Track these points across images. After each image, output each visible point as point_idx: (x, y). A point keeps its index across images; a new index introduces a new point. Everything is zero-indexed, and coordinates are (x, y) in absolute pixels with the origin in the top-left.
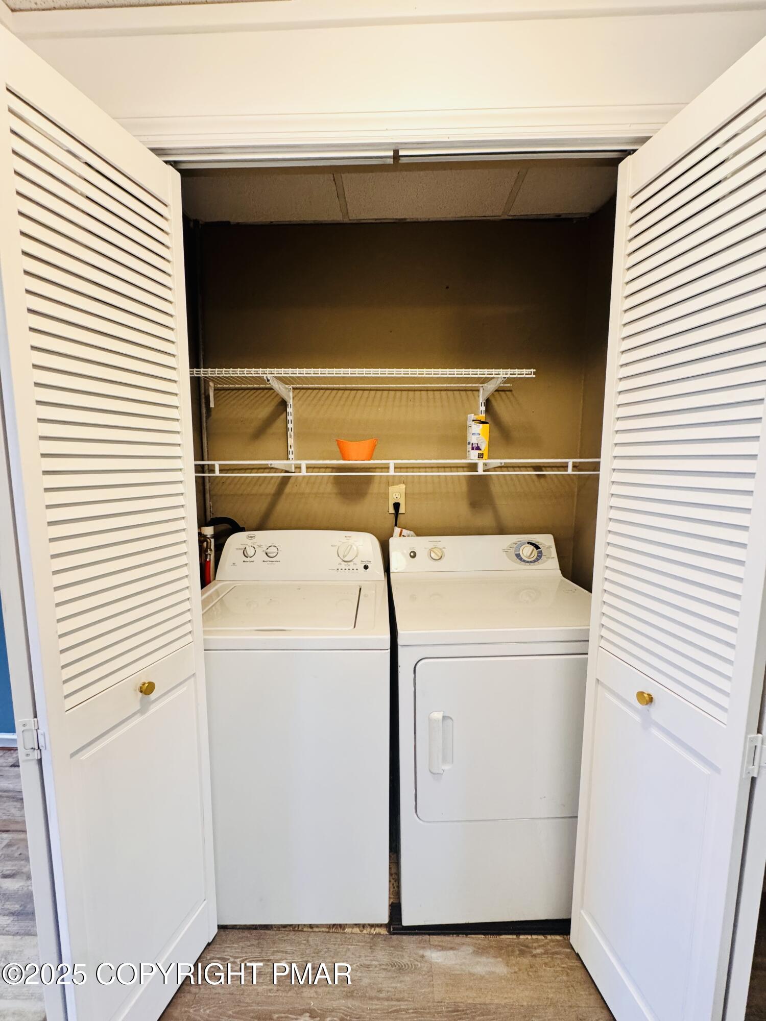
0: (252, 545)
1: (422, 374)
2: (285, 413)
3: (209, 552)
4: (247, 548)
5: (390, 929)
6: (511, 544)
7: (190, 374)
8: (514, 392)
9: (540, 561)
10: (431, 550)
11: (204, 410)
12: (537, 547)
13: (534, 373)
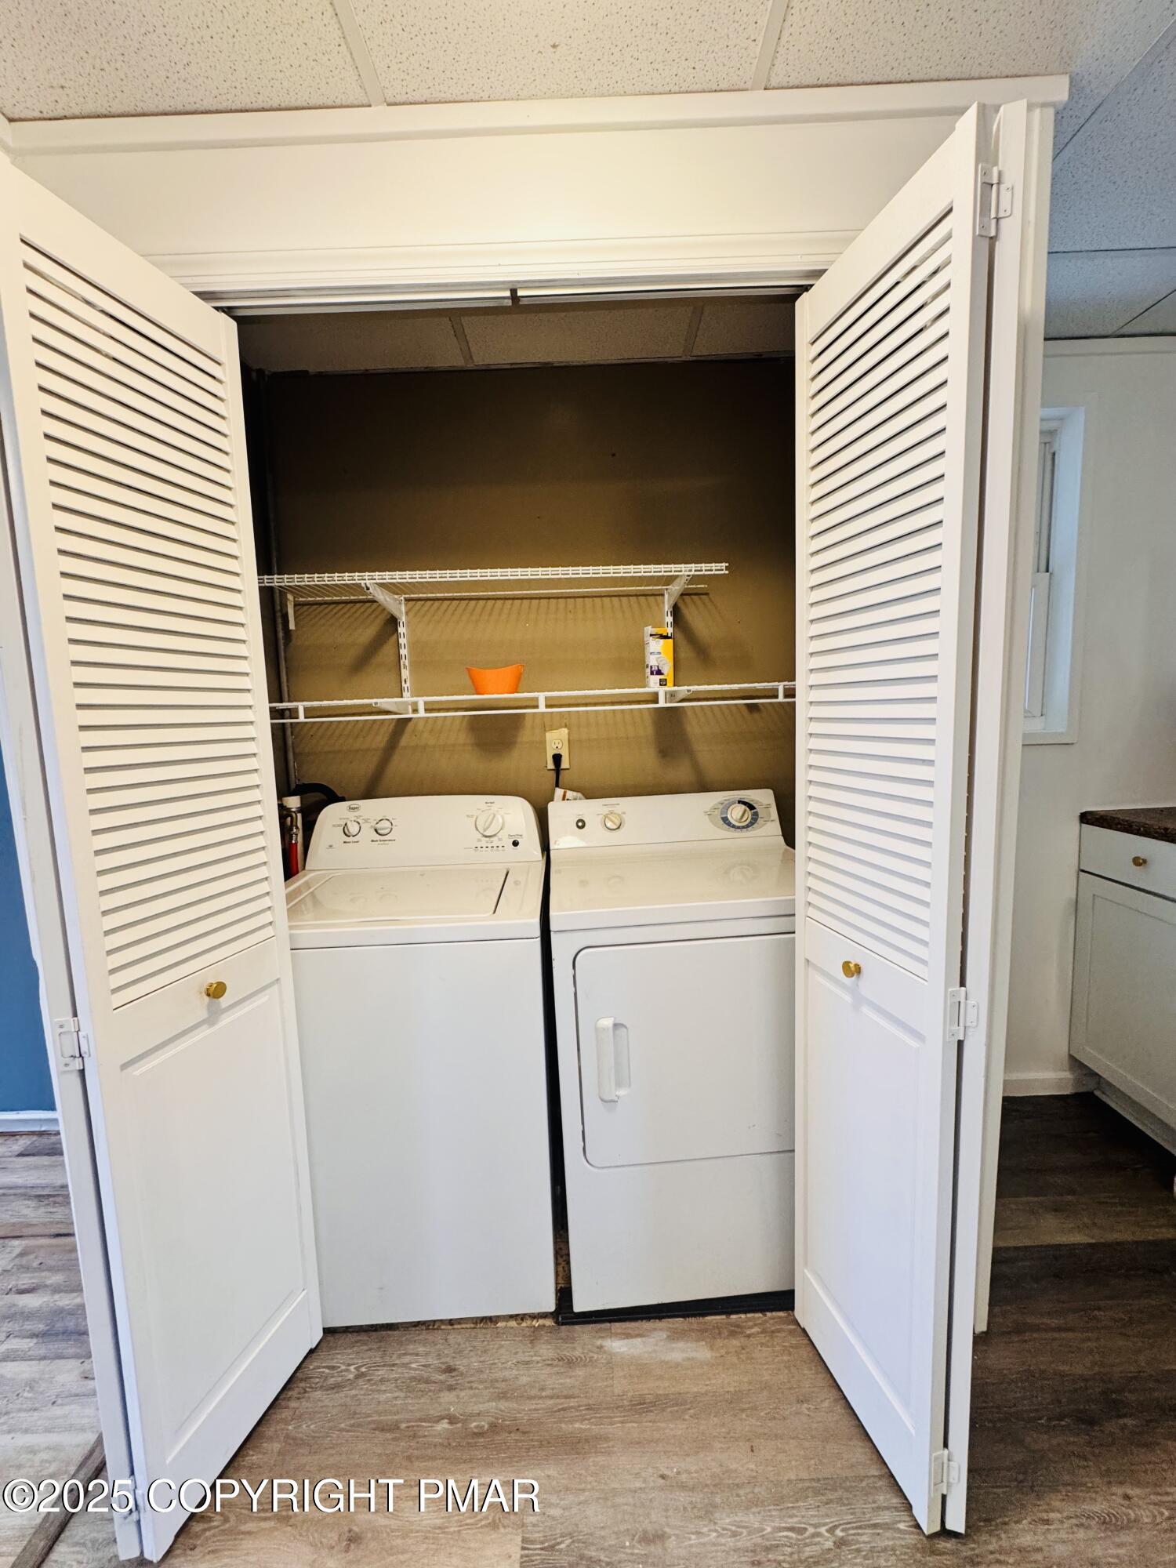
0: (355, 819)
1: (577, 574)
2: (396, 635)
3: (295, 830)
4: (349, 824)
5: (558, 1319)
6: (715, 804)
7: (259, 583)
8: (711, 596)
9: (755, 826)
10: (606, 817)
11: (281, 634)
12: (751, 807)
13: (727, 568)
